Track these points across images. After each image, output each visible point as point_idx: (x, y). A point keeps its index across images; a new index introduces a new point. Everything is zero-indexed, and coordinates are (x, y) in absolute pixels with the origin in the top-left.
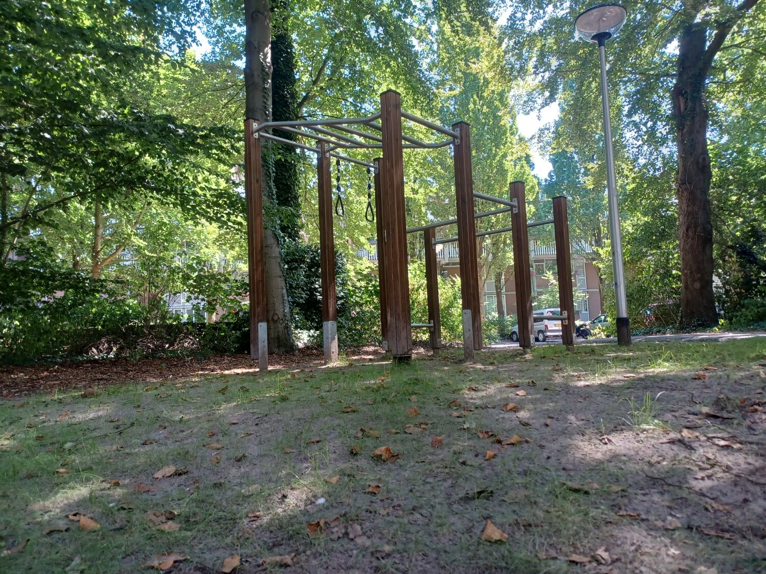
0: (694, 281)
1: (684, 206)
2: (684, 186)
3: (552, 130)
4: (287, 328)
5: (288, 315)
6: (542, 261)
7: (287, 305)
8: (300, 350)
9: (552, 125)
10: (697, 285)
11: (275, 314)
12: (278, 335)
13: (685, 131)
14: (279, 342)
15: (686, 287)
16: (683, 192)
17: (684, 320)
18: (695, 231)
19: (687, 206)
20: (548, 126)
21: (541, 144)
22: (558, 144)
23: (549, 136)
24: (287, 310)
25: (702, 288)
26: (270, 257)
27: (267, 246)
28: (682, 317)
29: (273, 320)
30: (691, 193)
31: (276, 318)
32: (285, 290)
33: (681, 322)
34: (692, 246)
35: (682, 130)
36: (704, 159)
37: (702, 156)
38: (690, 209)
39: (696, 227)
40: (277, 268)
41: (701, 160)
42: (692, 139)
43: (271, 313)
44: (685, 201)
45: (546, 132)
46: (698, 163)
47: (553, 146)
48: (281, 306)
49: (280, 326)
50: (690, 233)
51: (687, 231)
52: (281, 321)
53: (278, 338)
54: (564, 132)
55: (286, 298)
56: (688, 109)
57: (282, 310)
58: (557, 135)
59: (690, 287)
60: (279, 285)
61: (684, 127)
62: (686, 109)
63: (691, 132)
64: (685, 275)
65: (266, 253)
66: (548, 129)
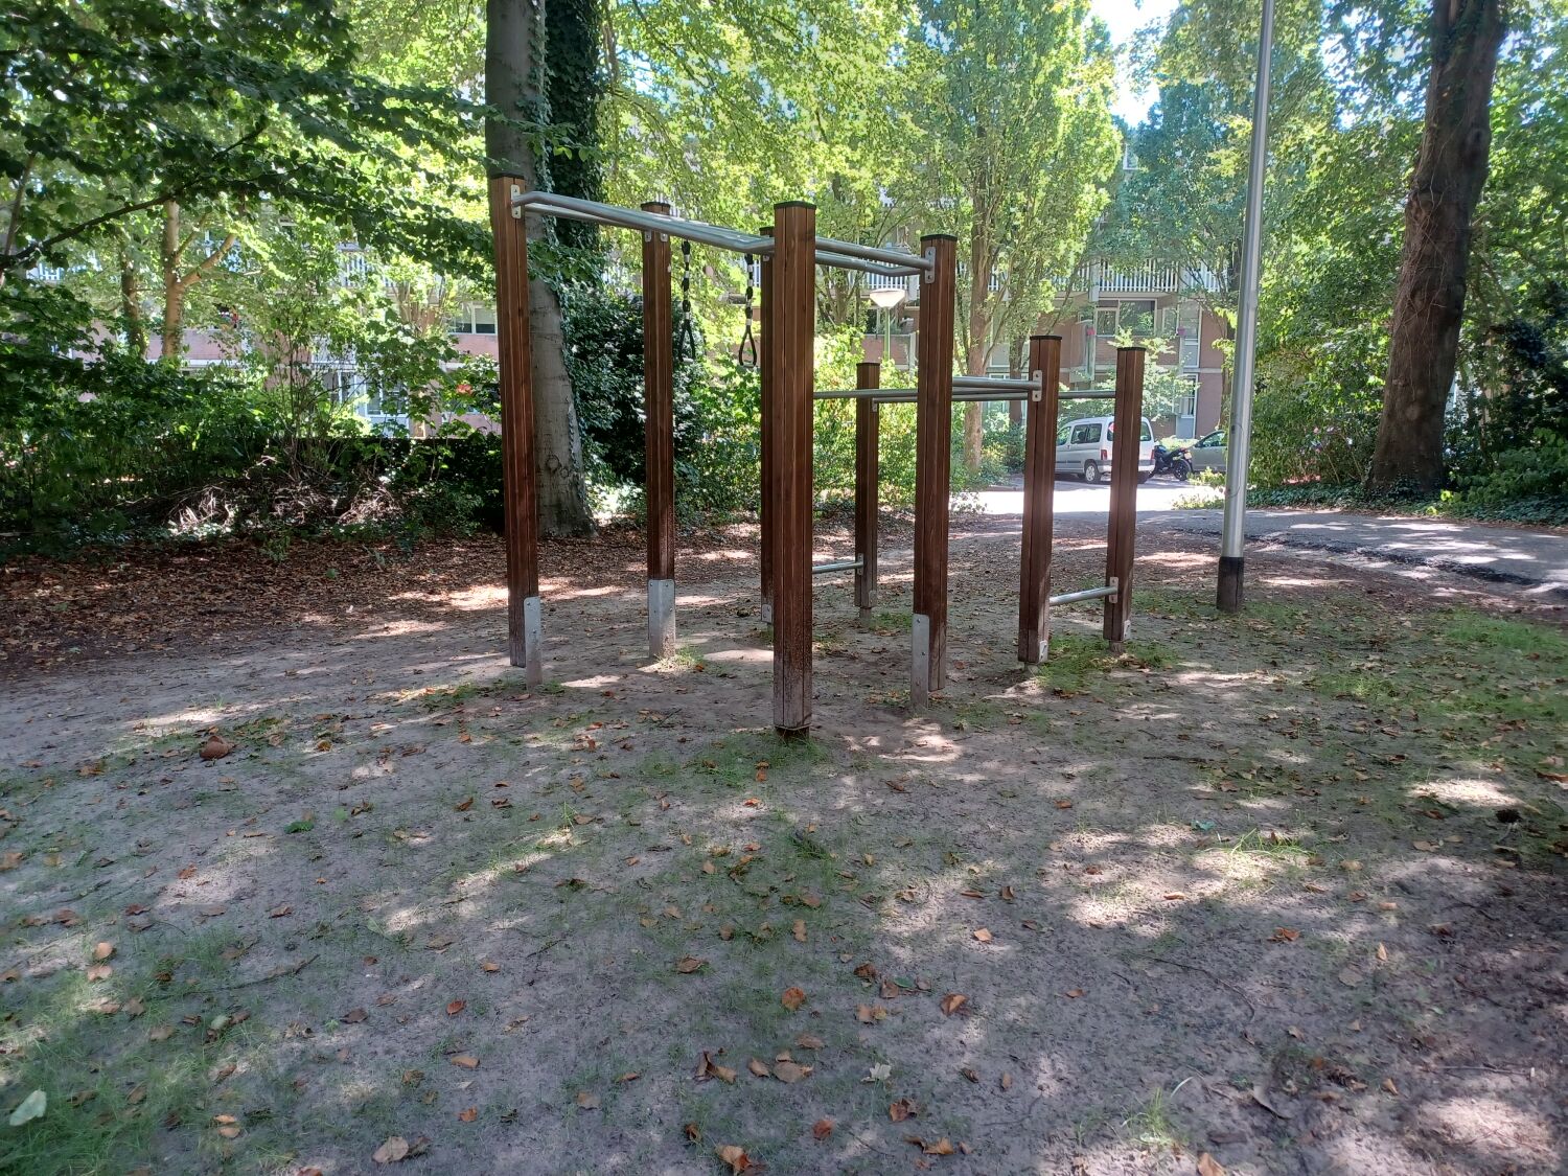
0: (1408, 403)
1: (1416, 242)
2: (1424, 196)
3: (1163, 33)
4: (577, 484)
5: (579, 459)
6: (1114, 304)
7: (576, 437)
8: (601, 530)
9: (1165, 21)
10: (1413, 412)
11: (551, 457)
12: (559, 500)
13: (1449, 67)
14: (560, 513)
15: (1391, 415)
16: (1418, 210)
17: (1374, 480)
18: (1429, 298)
19: (1423, 242)
20: (1154, 26)
21: (1137, 66)
22: (1174, 68)
23: (1153, 47)
24: (577, 447)
25: (1422, 418)
26: (540, 336)
27: (534, 312)
28: (1371, 475)
29: (548, 469)
30: (1437, 213)
31: (553, 465)
32: (572, 406)
33: (1369, 484)
34: (1417, 328)
35: (1443, 65)
36: (1478, 136)
37: (1475, 131)
38: (1427, 248)
39: (1431, 289)
40: (554, 359)
41: (1470, 140)
42: (1461, 89)
43: (544, 455)
44: (1419, 231)
45: (1150, 38)
46: (1463, 144)
47: (1162, 71)
48: (564, 440)
49: (562, 481)
50: (1418, 302)
51: (1413, 295)
52: (564, 472)
53: (559, 505)
54: (1188, 39)
55: (574, 422)
56: (1465, 16)
57: (566, 448)
58: (1173, 45)
59: (1399, 415)
60: (560, 398)
61: (1447, 60)
62: (1459, 15)
63: (1460, 72)
64: (1393, 388)
65: (533, 328)
66: (1154, 32)
